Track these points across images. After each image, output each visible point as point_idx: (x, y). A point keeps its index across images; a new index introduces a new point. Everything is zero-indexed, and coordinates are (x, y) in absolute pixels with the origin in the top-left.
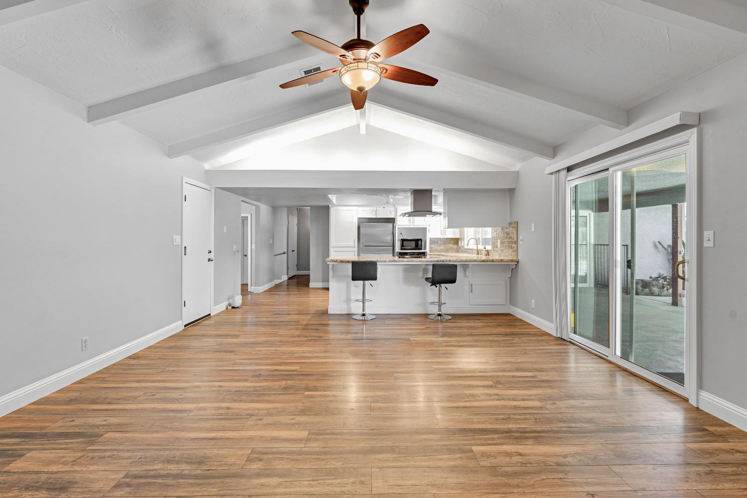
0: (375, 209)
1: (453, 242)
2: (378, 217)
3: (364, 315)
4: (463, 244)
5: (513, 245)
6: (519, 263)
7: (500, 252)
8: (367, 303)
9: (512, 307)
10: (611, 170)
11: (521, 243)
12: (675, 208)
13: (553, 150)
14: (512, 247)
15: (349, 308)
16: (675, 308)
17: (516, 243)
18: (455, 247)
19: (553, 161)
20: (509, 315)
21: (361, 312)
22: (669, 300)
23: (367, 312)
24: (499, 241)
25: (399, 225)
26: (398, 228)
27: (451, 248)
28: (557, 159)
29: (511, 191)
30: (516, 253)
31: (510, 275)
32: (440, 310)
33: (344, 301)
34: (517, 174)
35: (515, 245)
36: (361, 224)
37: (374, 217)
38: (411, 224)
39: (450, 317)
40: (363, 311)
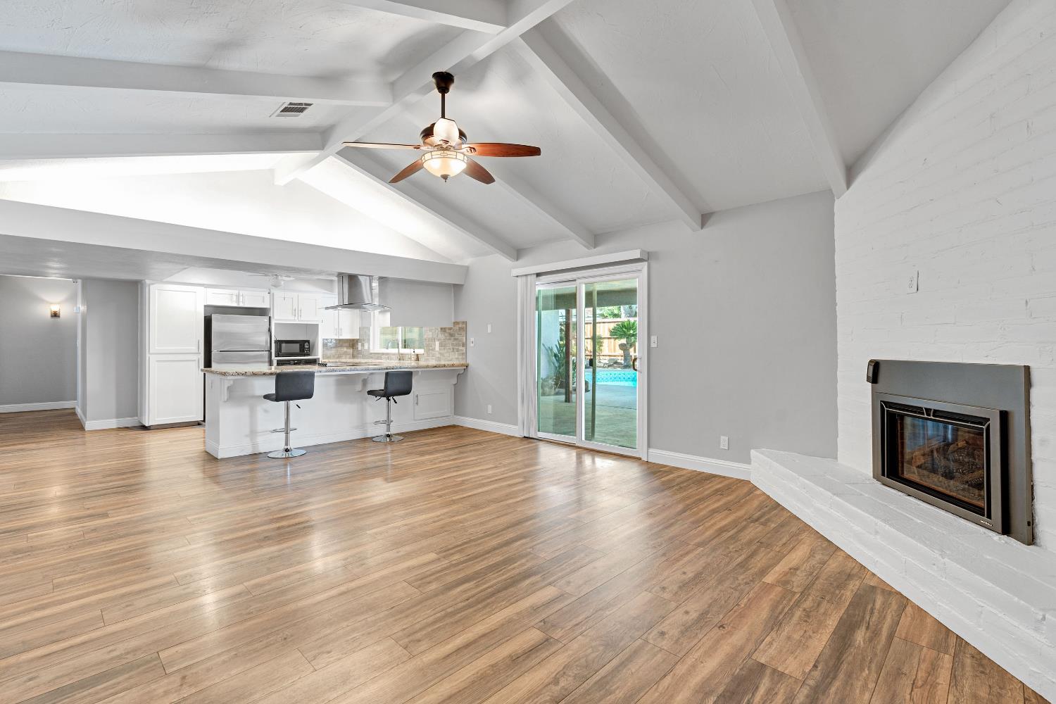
0: (236, 292)
1: (347, 344)
2: (241, 305)
3: (287, 450)
4: (366, 347)
5: (461, 348)
6: (469, 367)
7: (438, 355)
8: (292, 434)
9: (458, 417)
10: (578, 281)
11: (472, 345)
12: (568, 313)
13: (518, 253)
14: (458, 350)
15: (254, 445)
16: (567, 403)
17: (464, 345)
18: (350, 351)
19: (516, 263)
20: (454, 426)
21: (283, 446)
22: (563, 397)
23: (291, 446)
24: (437, 343)
25: (276, 320)
26: (275, 324)
27: (345, 353)
28: (520, 262)
29: (457, 288)
30: (464, 357)
31: (454, 381)
32: (388, 430)
33: (247, 436)
34: (466, 270)
35: (464, 349)
36: (214, 317)
37: (235, 305)
38: (296, 318)
39: (402, 438)
40: (287, 444)
